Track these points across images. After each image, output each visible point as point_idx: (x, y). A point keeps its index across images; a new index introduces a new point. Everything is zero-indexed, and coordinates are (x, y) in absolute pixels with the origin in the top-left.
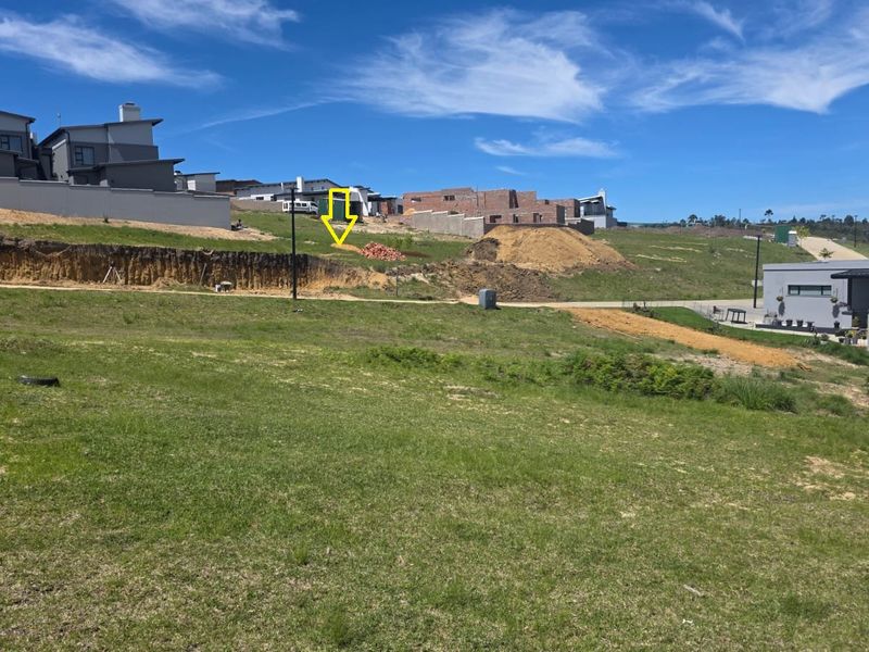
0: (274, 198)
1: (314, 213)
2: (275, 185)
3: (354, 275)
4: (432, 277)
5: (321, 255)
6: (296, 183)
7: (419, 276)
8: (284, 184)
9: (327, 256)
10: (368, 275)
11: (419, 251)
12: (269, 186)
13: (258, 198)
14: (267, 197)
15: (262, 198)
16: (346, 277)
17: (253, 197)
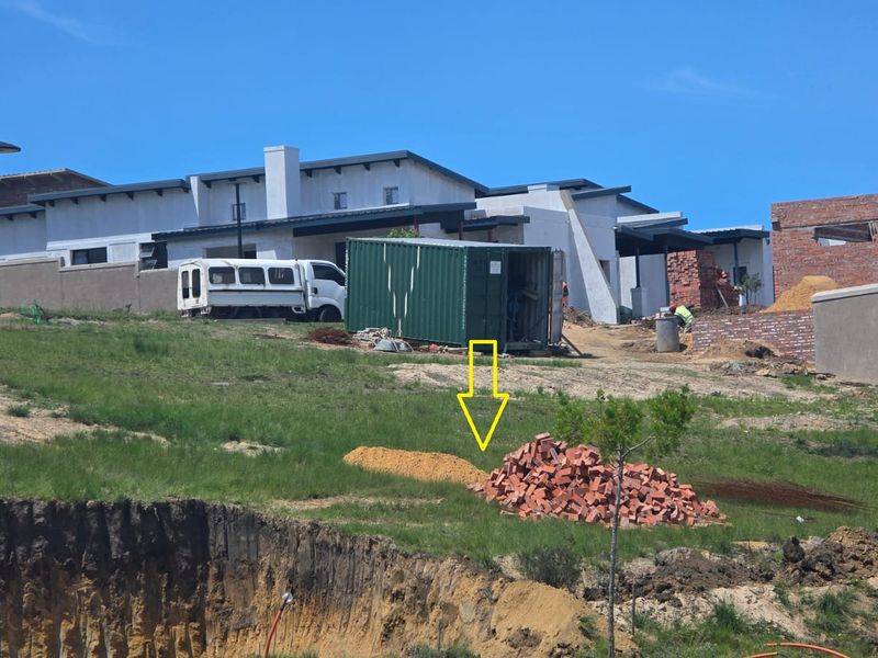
0: (157, 253)
1: (330, 312)
2: (160, 190)
3: (419, 599)
4: (827, 604)
5: (275, 507)
6: (258, 177)
7: (752, 602)
8: (207, 182)
9: (299, 511)
10: (487, 597)
11: (801, 480)
12: (130, 193)
13: (77, 255)
14: (125, 248)
15: (99, 255)
16: (384, 609)
17: (60, 249)
